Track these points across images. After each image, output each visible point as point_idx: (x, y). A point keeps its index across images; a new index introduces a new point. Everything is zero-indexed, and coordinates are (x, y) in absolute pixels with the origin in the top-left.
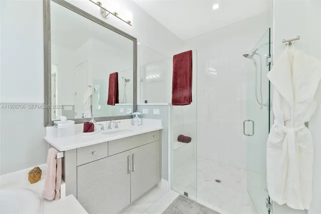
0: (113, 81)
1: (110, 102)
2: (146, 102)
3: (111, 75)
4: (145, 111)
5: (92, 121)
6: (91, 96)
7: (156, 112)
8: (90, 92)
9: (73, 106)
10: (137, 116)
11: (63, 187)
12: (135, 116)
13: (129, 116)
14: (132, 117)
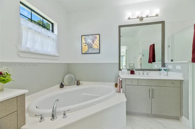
0: (152, 49)
1: (150, 62)
2: (172, 61)
3: (150, 46)
4: (170, 67)
5: (134, 70)
6: (141, 58)
7: (179, 67)
8: (140, 56)
9: (134, 64)
10: (163, 70)
11: (122, 89)
12: (161, 70)
13: (158, 69)
14: (160, 70)
